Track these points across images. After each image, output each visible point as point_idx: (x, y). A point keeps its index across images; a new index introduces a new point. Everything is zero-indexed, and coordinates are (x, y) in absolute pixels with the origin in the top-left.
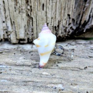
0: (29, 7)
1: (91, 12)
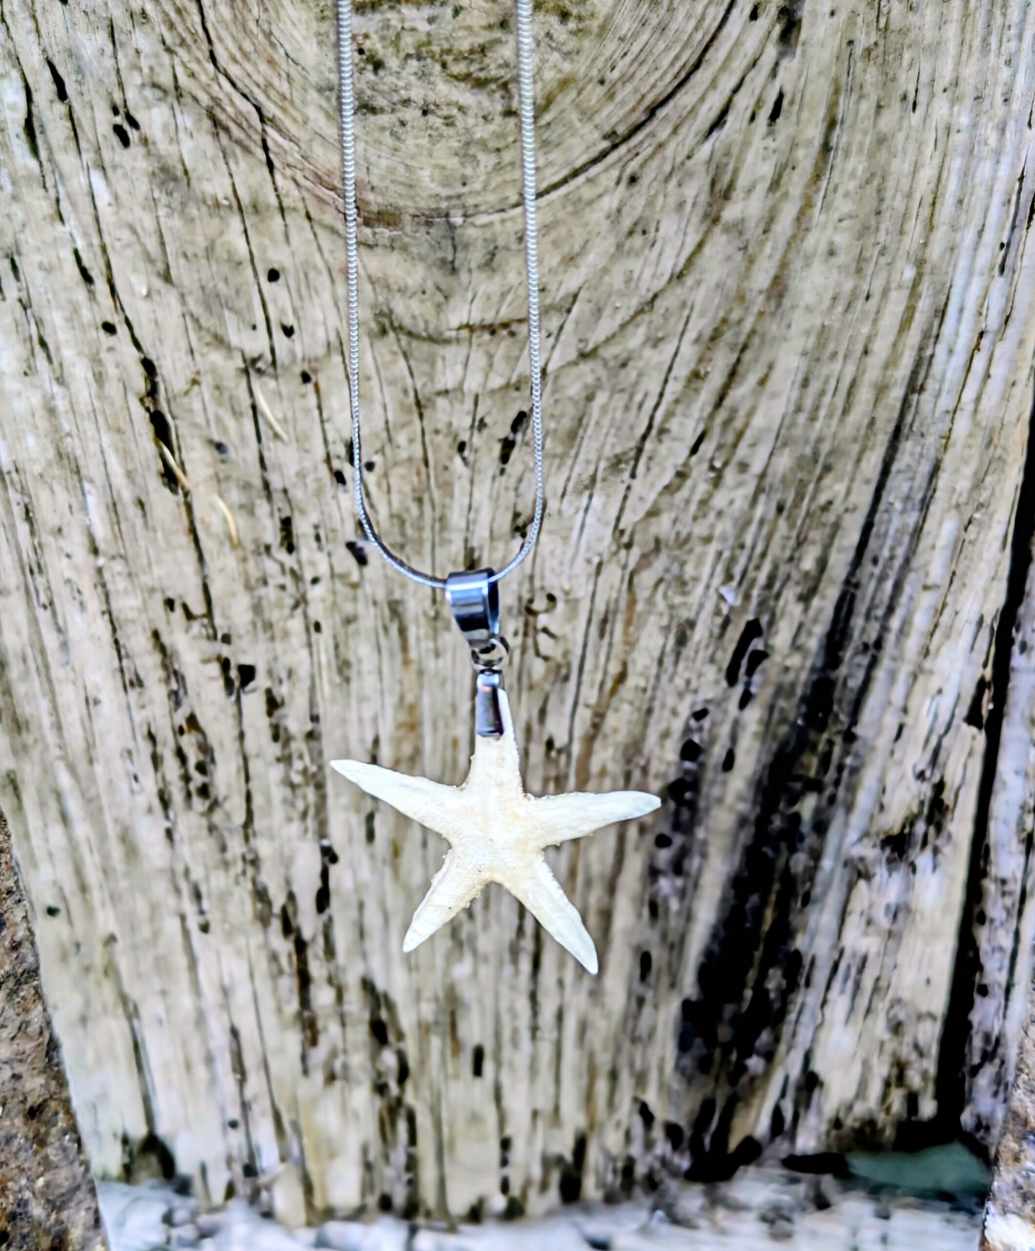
0: (389, 1059)
1: (783, 1095)
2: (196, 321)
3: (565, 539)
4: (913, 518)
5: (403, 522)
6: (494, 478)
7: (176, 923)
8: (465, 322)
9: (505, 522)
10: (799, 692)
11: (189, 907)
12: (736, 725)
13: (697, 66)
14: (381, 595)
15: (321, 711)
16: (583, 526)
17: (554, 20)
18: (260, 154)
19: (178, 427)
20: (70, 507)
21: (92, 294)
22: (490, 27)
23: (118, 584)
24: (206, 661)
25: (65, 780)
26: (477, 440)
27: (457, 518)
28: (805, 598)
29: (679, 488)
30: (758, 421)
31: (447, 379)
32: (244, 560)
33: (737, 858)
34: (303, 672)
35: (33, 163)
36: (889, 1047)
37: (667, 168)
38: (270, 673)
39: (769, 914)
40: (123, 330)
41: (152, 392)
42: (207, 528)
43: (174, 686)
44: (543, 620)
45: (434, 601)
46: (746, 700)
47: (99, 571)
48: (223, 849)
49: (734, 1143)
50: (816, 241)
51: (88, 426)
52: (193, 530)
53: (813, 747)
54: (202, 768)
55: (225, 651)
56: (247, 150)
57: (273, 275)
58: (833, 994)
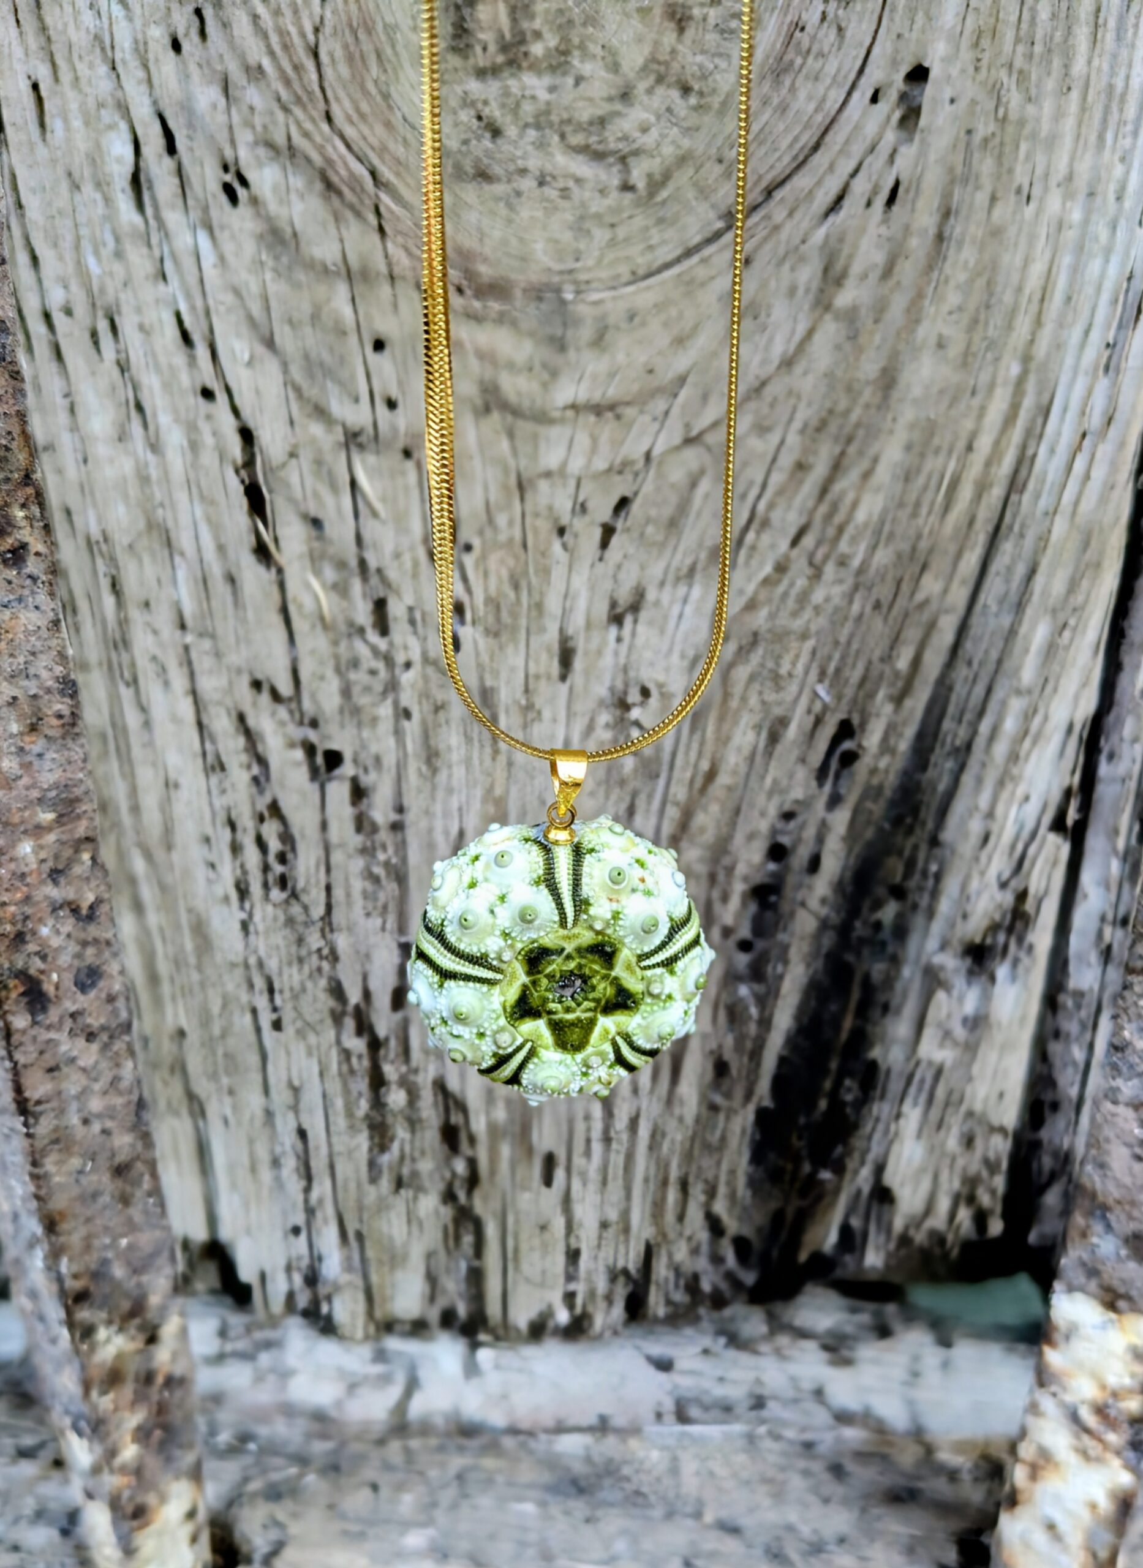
0: (459, 1166)
2: (298, 390)
3: (662, 631)
4: (1006, 621)
5: (498, 608)
6: (592, 565)
7: (248, 1018)
8: (570, 401)
9: (602, 610)
10: (888, 793)
11: (262, 1002)
12: (823, 829)
13: (816, 147)
14: (473, 682)
15: (406, 803)
16: (680, 616)
17: (675, 94)
18: (372, 219)
19: (275, 501)
20: (159, 581)
21: (192, 360)
22: (610, 99)
23: (203, 663)
24: (292, 745)
25: (139, 865)
26: (578, 524)
27: (553, 604)
28: (898, 700)
29: (779, 581)
30: (861, 516)
31: (551, 458)
32: (336, 643)
33: (819, 964)
34: (390, 760)
35: (137, 219)
36: (960, 1162)
37: (781, 251)
38: (355, 761)
39: (848, 1023)
40: (221, 397)
41: (249, 463)
42: (300, 607)
43: (256, 770)
44: (635, 713)
45: (527, 691)
46: (835, 801)
47: (186, 648)
48: (300, 941)
49: (803, 1257)
50: (926, 332)
51: (181, 497)
52: (284, 611)
53: (900, 853)
54: (282, 858)
55: (312, 736)
56: (358, 214)
57: (379, 345)
58: (906, 1107)
